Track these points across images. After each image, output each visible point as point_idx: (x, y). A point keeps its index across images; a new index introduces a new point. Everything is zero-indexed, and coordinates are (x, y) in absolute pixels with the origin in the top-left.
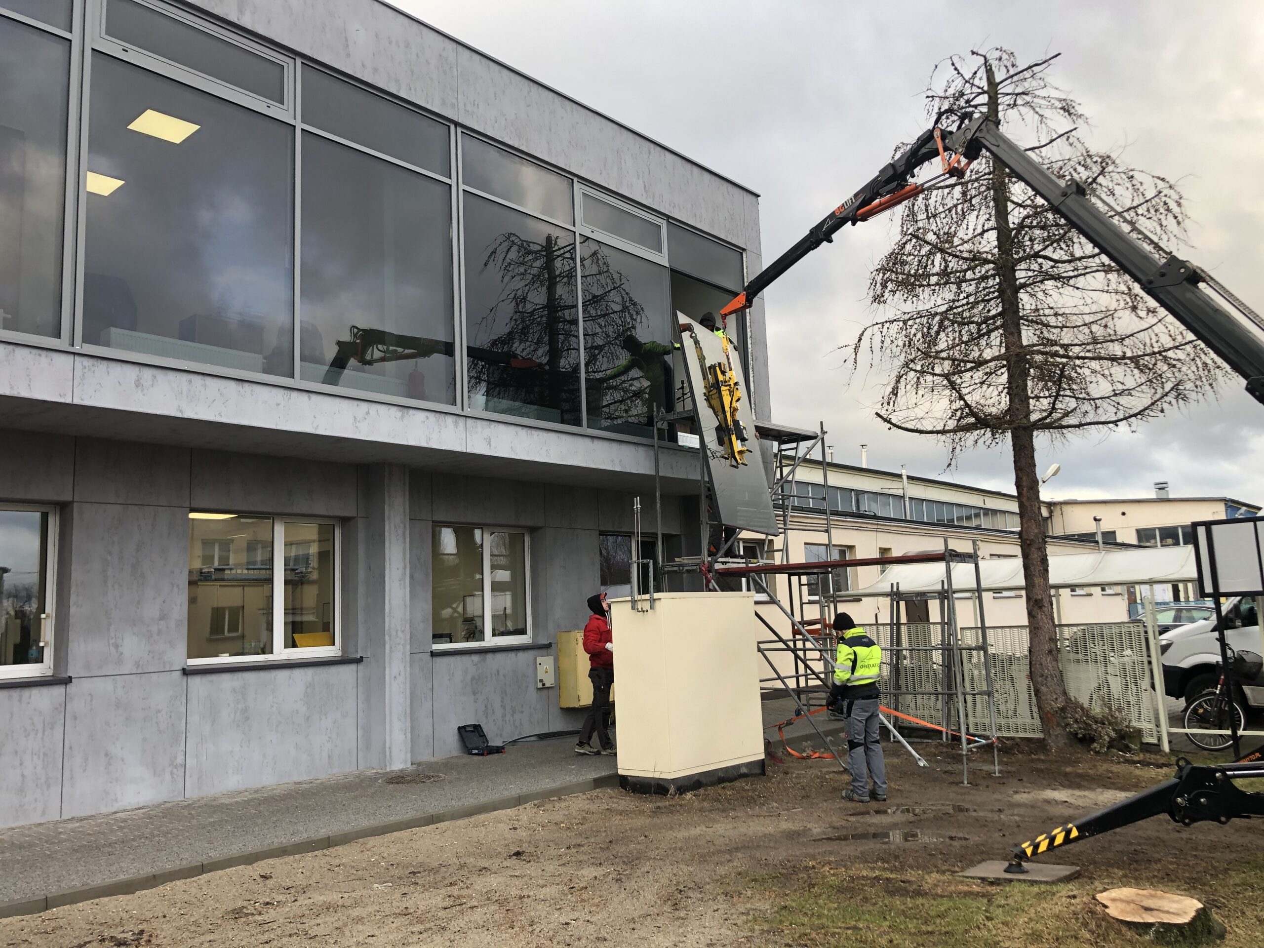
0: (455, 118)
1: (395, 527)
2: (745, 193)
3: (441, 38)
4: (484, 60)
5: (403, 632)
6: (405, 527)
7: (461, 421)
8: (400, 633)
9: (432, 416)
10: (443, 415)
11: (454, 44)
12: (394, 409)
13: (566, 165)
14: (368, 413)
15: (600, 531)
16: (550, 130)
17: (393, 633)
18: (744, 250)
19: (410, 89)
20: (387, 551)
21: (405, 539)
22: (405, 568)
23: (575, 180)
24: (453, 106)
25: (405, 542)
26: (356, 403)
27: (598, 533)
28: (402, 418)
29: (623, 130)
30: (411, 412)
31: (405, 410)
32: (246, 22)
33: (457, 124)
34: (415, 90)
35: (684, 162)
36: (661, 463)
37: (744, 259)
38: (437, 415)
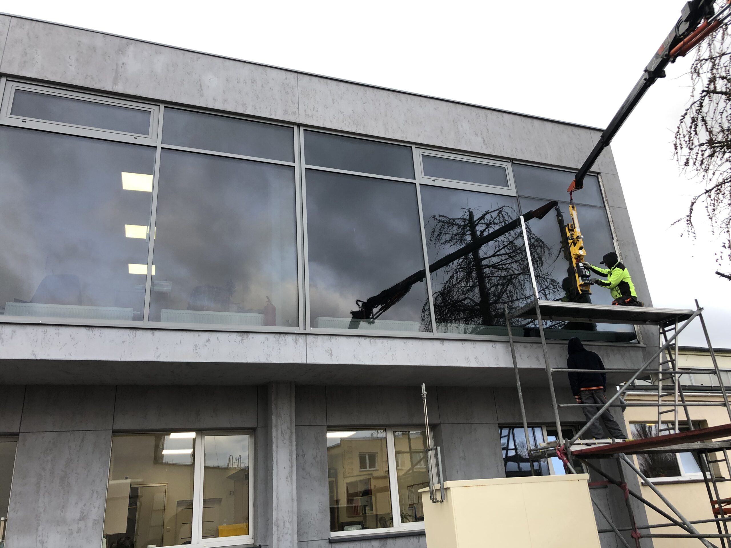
0: (297, 121)
1: (282, 433)
2: (592, 131)
3: (284, 72)
4: (322, 80)
5: (290, 522)
6: (291, 433)
7: (301, 339)
8: (287, 524)
9: (271, 337)
10: (282, 335)
11: (296, 74)
12: (235, 335)
13: (403, 137)
14: (208, 341)
15: (499, 424)
16: (386, 116)
17: (281, 524)
18: (598, 173)
19: (256, 108)
20: (274, 454)
21: (291, 442)
22: (291, 467)
23: (414, 147)
24: (294, 113)
25: (291, 445)
26: (197, 334)
27: (497, 425)
28: (242, 341)
29: (458, 105)
30: (251, 336)
31: (245, 335)
32: (119, 89)
33: (299, 125)
34: (260, 108)
35: (523, 118)
36: (517, 356)
37: (600, 180)
38: (277, 336)
